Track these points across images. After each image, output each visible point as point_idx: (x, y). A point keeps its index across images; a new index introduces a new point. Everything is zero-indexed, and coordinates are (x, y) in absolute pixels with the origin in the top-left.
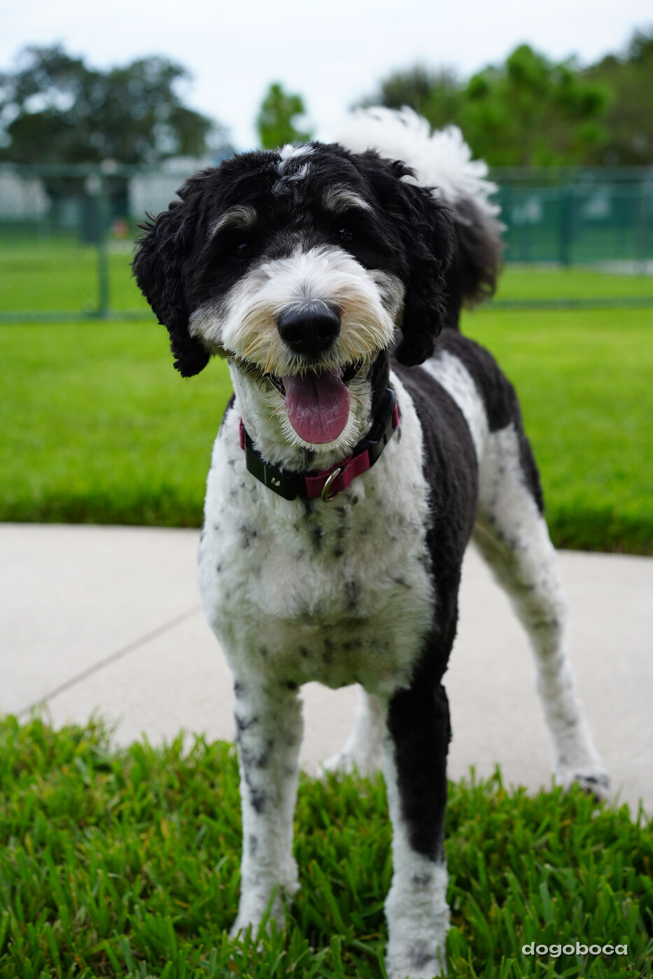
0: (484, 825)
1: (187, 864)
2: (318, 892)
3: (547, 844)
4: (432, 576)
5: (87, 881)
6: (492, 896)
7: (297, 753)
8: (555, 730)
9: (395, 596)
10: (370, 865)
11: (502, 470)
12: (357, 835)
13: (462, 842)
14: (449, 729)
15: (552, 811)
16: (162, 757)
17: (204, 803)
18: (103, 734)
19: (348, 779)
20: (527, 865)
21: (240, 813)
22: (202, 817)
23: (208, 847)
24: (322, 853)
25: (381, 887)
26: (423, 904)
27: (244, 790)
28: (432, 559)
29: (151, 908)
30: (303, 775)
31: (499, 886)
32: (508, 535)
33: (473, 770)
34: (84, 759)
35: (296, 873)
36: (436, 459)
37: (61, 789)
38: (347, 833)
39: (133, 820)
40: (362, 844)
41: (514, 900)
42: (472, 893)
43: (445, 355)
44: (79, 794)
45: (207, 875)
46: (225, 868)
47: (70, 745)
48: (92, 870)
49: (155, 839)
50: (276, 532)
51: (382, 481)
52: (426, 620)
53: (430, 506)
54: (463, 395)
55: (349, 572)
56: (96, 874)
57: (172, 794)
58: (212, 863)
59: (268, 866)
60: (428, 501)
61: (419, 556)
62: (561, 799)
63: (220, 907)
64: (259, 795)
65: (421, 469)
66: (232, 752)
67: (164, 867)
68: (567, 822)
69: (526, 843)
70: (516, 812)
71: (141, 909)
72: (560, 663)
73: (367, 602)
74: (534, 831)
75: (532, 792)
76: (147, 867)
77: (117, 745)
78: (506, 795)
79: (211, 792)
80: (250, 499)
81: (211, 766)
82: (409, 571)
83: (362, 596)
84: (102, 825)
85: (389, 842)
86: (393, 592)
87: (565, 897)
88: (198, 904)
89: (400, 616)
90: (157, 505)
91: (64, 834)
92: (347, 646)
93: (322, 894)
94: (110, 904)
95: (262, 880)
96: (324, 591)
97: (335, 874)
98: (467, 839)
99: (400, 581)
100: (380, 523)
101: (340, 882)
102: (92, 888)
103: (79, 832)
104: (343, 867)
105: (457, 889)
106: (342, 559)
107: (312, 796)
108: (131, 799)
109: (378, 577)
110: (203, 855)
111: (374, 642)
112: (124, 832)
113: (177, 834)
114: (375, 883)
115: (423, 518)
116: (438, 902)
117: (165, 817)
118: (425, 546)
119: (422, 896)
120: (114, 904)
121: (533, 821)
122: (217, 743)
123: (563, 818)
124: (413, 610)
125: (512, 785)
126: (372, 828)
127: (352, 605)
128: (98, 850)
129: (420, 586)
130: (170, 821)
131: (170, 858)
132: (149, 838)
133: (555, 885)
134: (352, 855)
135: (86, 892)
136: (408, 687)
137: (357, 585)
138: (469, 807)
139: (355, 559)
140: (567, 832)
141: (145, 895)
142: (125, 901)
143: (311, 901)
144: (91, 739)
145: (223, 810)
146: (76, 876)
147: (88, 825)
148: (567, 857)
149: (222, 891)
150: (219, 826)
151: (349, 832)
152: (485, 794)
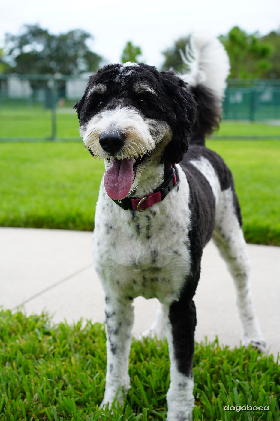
0: (210, 362)
1: (82, 376)
2: (138, 389)
3: (237, 371)
4: (190, 251)
5: (38, 382)
6: (213, 392)
7: (131, 329)
8: (243, 322)
9: (173, 259)
10: (161, 378)
11: (225, 207)
12: (155, 365)
13: (200, 369)
14: (195, 320)
15: (240, 357)
16: (73, 329)
17: (90, 350)
18: (47, 319)
19: (152, 340)
20: (228, 380)
21: (106, 354)
22: (89, 355)
23: (91, 368)
24: (140, 372)
25: (165, 388)
26: (183, 395)
27: (108, 344)
28: (190, 243)
29: (66, 395)
30: (134, 339)
31: (216, 389)
32: (227, 235)
33: (206, 338)
34: (39, 329)
35: (129, 381)
36: (195, 202)
37: (29, 342)
38: (151, 364)
39: (59, 356)
40: (157, 369)
41: (222, 395)
42: (204, 391)
43: (202, 158)
44: (37, 344)
45: (90, 380)
46: (98, 378)
47: (33, 323)
48: (41, 377)
49: (68, 365)
50: (121, 226)
51: (169, 207)
52: (187, 270)
53: (191, 220)
54: (210, 175)
55: (153, 246)
56: (43, 379)
57: (76, 345)
58: (93, 375)
59: (118, 377)
60: (190, 218)
61: (185, 242)
62: (244, 351)
63: (96, 395)
64: (114, 347)
65: (188, 204)
66: (102, 328)
67: (72, 377)
68: (246, 361)
69: (228, 370)
70: (224, 357)
71: (61, 395)
72: (247, 292)
73: (161, 260)
74: (232, 365)
75: (232, 348)
76: (65, 377)
77: (54, 323)
78: (220, 349)
79: (93, 345)
80: (110, 211)
81: (93, 333)
82: (180, 248)
83: (158, 257)
84: (46, 358)
85: (169, 368)
86: (173, 257)
87: (245, 394)
88: (86, 393)
89: (176, 268)
90: (74, 221)
91: (30, 361)
92: (152, 280)
93: (140, 390)
94: (48, 392)
95: (114, 384)
96: (142, 254)
97: (145, 382)
98: (203, 368)
99: (176, 252)
100: (168, 225)
101: (148, 385)
102: (41, 386)
103: (36, 361)
104: (149, 379)
105: (198, 389)
106: (150, 240)
107: (137, 347)
108: (59, 347)
109: (166, 250)
110: (89, 372)
111: (164, 279)
112: (55, 361)
113: (78, 363)
114: (163, 386)
115: (188, 225)
116: (189, 395)
117: (73, 355)
118: (188, 237)
119: (182, 392)
120: (50, 392)
121: (231, 361)
122: (96, 324)
123: (245, 359)
124: (181, 265)
125: (223, 345)
126: (162, 362)
127: (154, 261)
128: (44, 369)
129: (184, 255)
130: (75, 357)
131: (75, 373)
132: (66, 364)
133: (240, 388)
134: (153, 373)
135: (38, 387)
136: (178, 300)
137: (156, 252)
138: (204, 354)
139: (156, 241)
140: (246, 366)
141: (63, 389)
142: (55, 391)
143: (135, 393)
144: (42, 321)
145: (98, 353)
146: (34, 380)
147: (40, 358)
148: (246, 377)
149: (97, 388)
150: (96, 360)
151: (152, 363)
152: (211, 348)
